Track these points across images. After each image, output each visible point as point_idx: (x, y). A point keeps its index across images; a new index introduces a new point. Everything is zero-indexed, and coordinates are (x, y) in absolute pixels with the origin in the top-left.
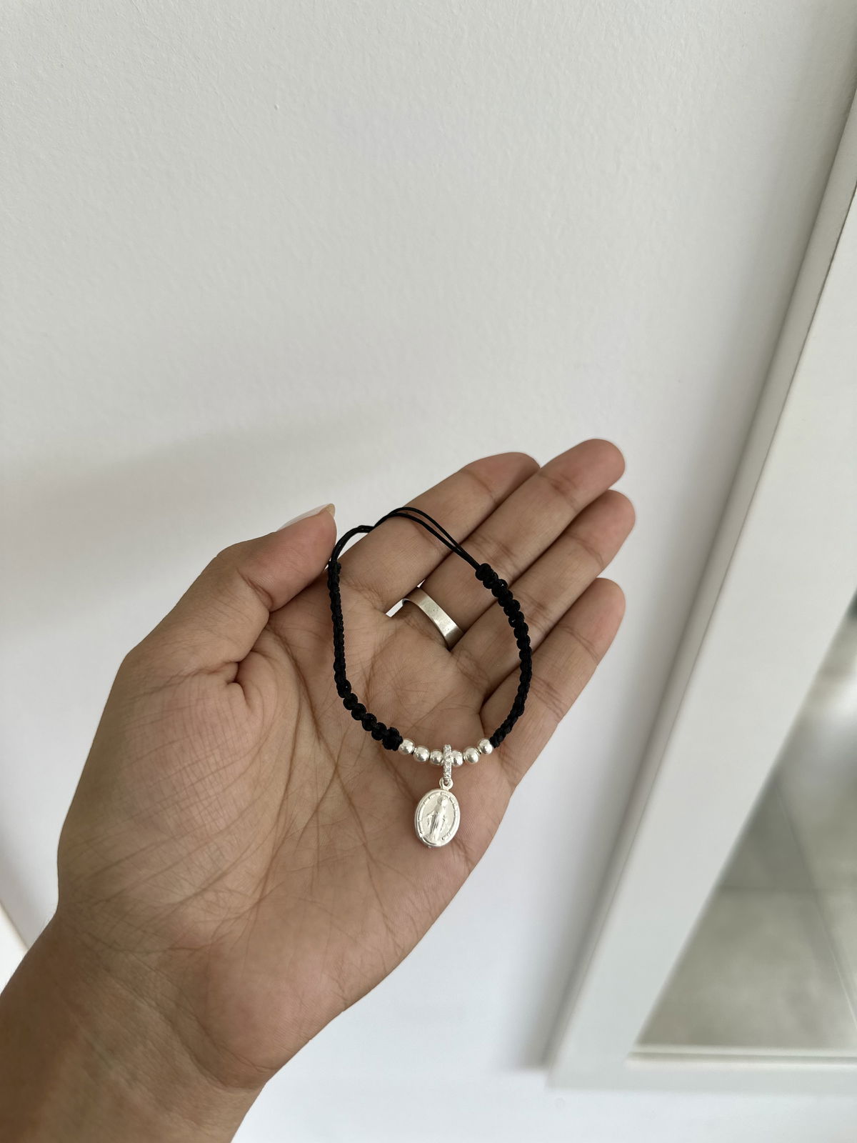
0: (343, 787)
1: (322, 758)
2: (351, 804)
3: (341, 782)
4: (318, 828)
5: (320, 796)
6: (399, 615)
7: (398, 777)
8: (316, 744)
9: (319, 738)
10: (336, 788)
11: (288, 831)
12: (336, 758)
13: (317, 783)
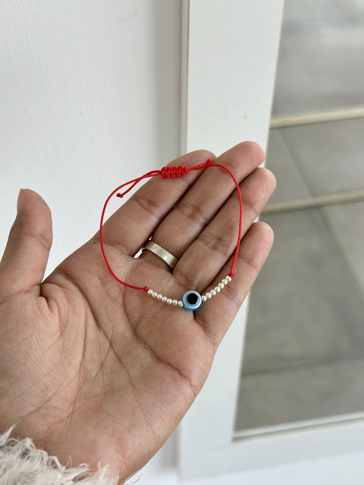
0: (116, 354)
1: (102, 339)
2: (121, 362)
3: (114, 350)
4: (103, 375)
5: (103, 359)
6: (140, 257)
7: (146, 345)
8: (98, 332)
9: (99, 328)
10: (112, 353)
11: (86, 378)
12: (110, 338)
13: (100, 352)
